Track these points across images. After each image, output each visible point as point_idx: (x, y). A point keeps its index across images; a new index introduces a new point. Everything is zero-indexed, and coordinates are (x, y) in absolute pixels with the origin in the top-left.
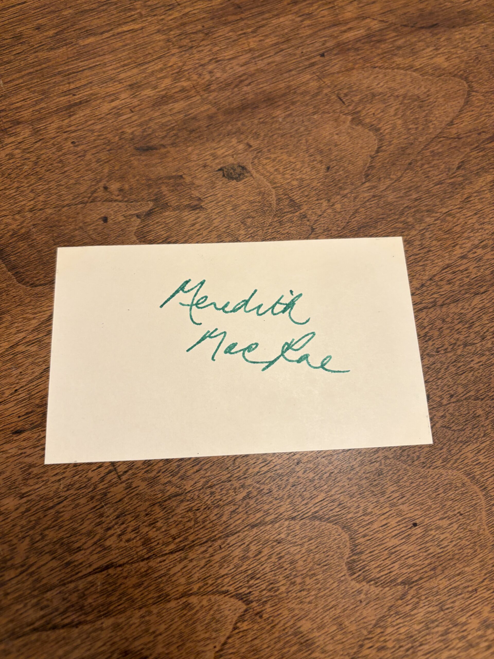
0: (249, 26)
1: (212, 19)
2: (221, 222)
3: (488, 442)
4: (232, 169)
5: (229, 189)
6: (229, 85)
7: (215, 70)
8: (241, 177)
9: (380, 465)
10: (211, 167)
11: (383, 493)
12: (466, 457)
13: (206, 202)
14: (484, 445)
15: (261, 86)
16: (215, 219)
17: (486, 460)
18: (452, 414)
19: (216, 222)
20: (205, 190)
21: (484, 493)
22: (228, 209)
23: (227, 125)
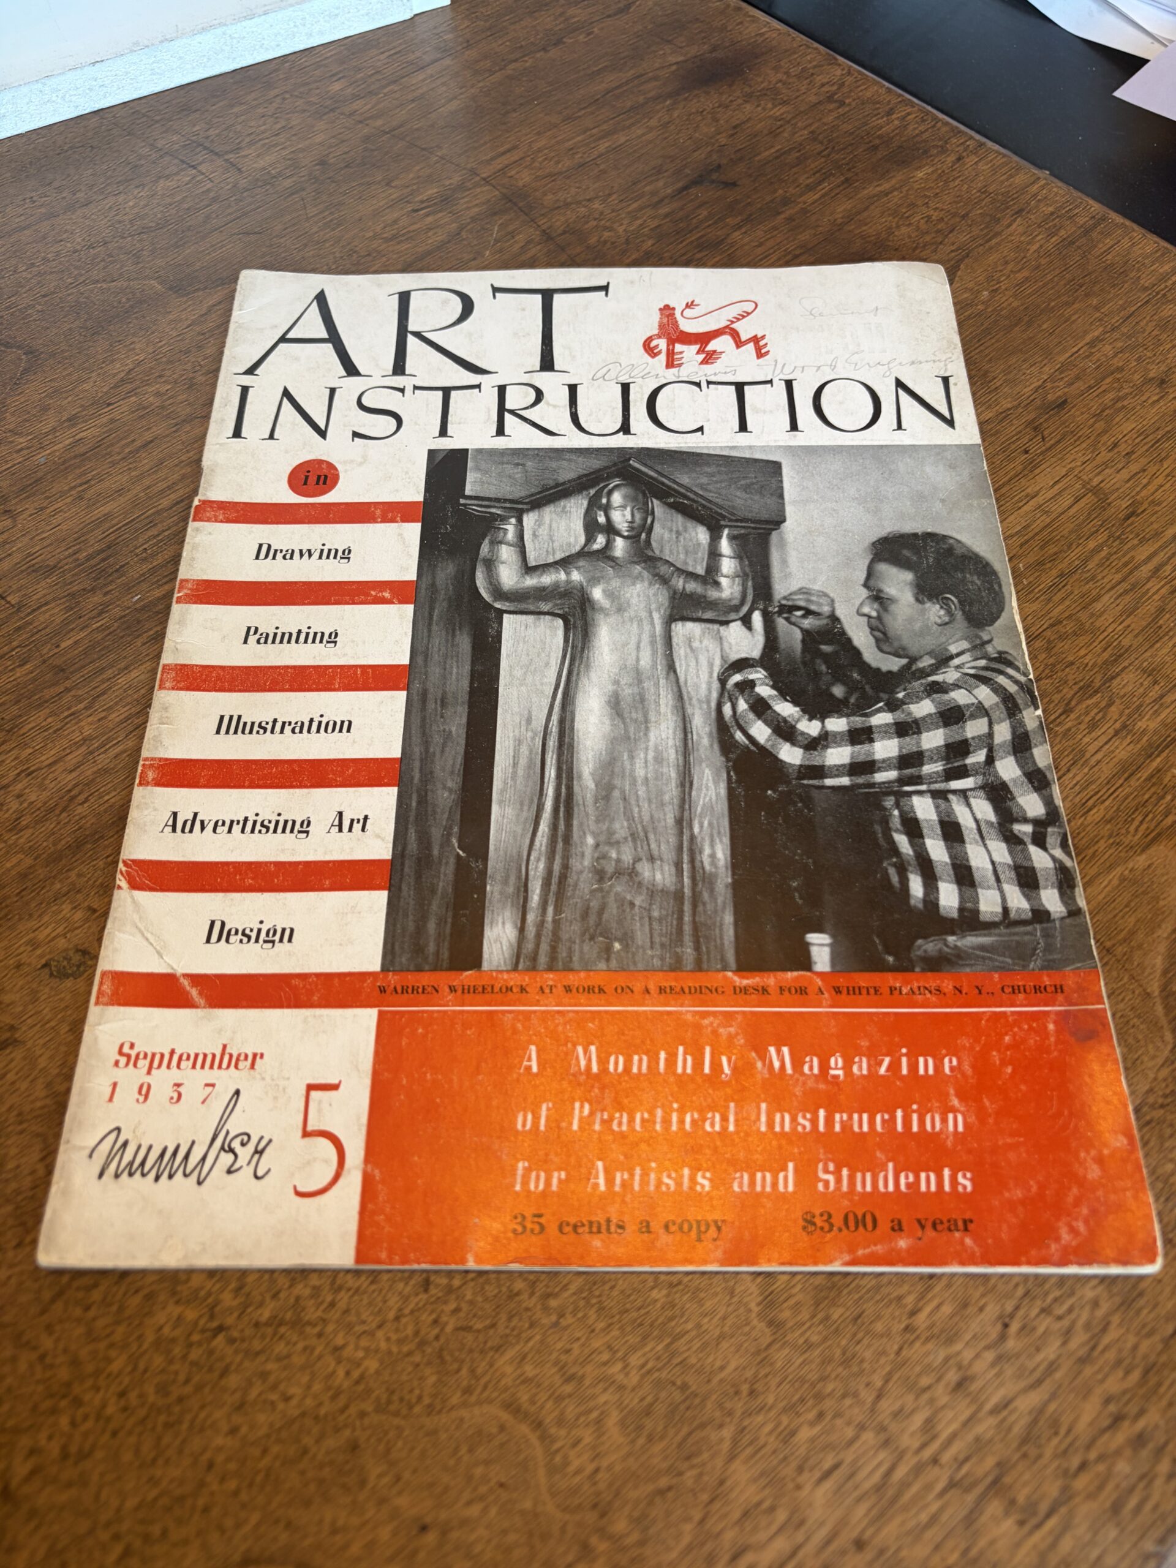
0: (79, 700)
1: (17, 702)
2: (52, 1058)
3: (538, 1337)
4: (65, 958)
5: (62, 995)
6: (51, 810)
7: (27, 791)
8: (82, 969)
9: (354, 1430)
10: (29, 965)
11: (363, 1483)
12: (503, 1375)
13: (24, 1029)
14: (531, 1344)
15: (107, 798)
16: (41, 1056)
17: (537, 1371)
18: (471, 1303)
19: (42, 1062)
20: (21, 1009)
21: (538, 1433)
22: (62, 1032)
23: (53, 883)
